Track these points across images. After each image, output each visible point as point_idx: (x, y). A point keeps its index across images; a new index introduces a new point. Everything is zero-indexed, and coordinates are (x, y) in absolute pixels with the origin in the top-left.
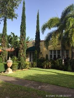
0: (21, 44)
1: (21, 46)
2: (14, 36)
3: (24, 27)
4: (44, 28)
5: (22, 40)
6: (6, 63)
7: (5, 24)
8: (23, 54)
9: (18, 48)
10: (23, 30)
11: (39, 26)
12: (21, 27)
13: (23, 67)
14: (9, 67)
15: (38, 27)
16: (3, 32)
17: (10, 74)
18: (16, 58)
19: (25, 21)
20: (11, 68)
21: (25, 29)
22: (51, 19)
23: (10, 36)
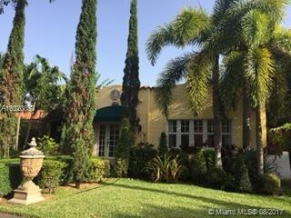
0: (78, 90)
1: (77, 99)
2: (47, 68)
3: (92, 31)
4: (155, 46)
5: (83, 77)
6: (16, 161)
7: (19, 19)
8: (82, 131)
9: (59, 109)
10: (88, 43)
11: (136, 37)
12: (80, 33)
13: (80, 176)
14: (28, 179)
15: (132, 41)
16: (10, 48)
17: (31, 207)
18: (51, 143)
19: (94, 13)
20: (36, 180)
21: (94, 38)
22: (186, 13)
23: (33, 66)
